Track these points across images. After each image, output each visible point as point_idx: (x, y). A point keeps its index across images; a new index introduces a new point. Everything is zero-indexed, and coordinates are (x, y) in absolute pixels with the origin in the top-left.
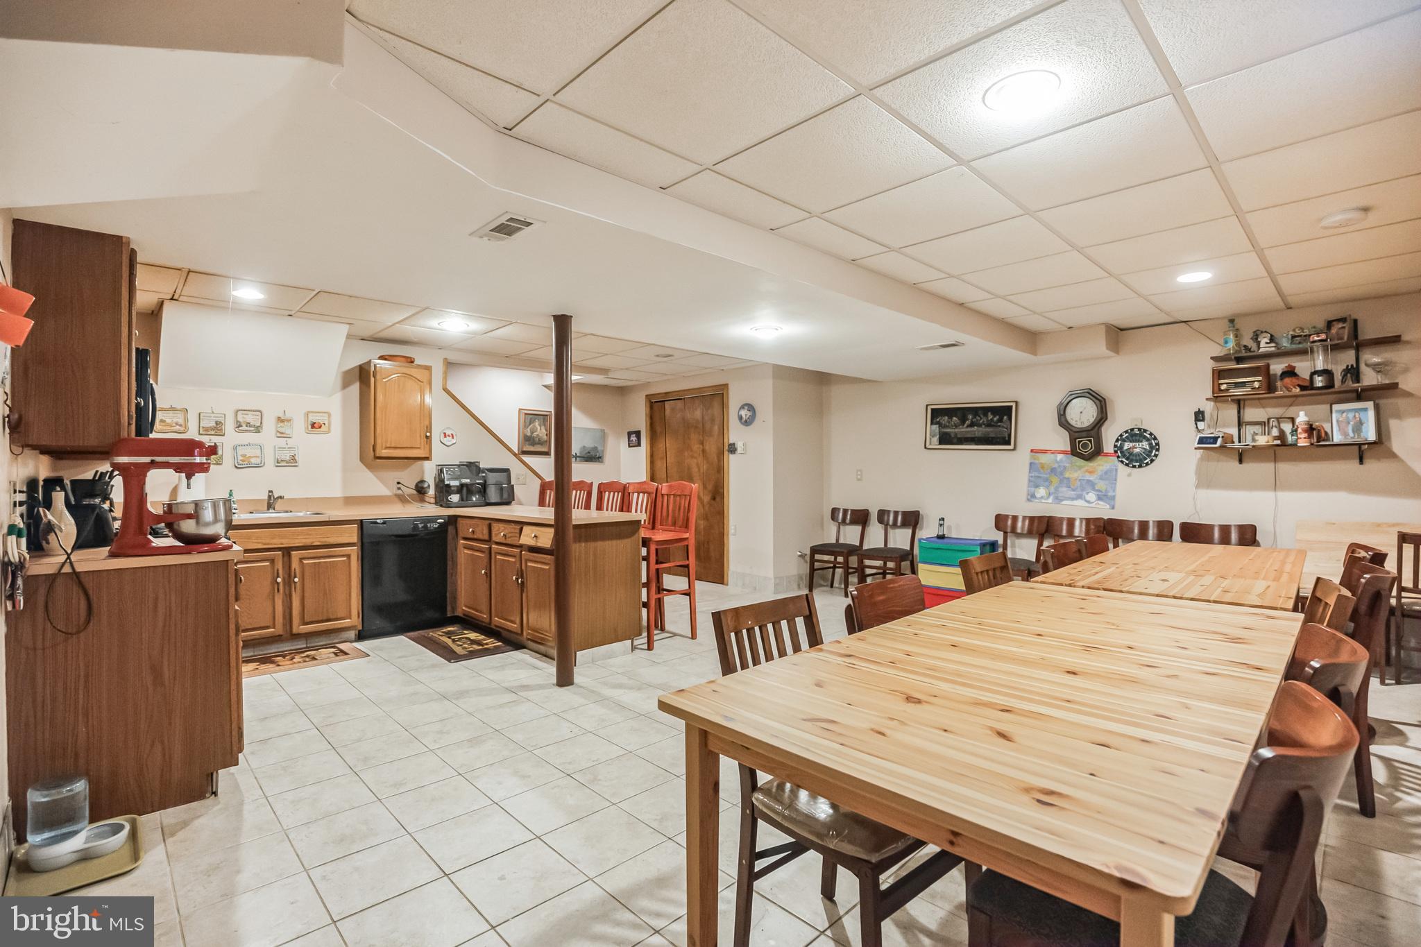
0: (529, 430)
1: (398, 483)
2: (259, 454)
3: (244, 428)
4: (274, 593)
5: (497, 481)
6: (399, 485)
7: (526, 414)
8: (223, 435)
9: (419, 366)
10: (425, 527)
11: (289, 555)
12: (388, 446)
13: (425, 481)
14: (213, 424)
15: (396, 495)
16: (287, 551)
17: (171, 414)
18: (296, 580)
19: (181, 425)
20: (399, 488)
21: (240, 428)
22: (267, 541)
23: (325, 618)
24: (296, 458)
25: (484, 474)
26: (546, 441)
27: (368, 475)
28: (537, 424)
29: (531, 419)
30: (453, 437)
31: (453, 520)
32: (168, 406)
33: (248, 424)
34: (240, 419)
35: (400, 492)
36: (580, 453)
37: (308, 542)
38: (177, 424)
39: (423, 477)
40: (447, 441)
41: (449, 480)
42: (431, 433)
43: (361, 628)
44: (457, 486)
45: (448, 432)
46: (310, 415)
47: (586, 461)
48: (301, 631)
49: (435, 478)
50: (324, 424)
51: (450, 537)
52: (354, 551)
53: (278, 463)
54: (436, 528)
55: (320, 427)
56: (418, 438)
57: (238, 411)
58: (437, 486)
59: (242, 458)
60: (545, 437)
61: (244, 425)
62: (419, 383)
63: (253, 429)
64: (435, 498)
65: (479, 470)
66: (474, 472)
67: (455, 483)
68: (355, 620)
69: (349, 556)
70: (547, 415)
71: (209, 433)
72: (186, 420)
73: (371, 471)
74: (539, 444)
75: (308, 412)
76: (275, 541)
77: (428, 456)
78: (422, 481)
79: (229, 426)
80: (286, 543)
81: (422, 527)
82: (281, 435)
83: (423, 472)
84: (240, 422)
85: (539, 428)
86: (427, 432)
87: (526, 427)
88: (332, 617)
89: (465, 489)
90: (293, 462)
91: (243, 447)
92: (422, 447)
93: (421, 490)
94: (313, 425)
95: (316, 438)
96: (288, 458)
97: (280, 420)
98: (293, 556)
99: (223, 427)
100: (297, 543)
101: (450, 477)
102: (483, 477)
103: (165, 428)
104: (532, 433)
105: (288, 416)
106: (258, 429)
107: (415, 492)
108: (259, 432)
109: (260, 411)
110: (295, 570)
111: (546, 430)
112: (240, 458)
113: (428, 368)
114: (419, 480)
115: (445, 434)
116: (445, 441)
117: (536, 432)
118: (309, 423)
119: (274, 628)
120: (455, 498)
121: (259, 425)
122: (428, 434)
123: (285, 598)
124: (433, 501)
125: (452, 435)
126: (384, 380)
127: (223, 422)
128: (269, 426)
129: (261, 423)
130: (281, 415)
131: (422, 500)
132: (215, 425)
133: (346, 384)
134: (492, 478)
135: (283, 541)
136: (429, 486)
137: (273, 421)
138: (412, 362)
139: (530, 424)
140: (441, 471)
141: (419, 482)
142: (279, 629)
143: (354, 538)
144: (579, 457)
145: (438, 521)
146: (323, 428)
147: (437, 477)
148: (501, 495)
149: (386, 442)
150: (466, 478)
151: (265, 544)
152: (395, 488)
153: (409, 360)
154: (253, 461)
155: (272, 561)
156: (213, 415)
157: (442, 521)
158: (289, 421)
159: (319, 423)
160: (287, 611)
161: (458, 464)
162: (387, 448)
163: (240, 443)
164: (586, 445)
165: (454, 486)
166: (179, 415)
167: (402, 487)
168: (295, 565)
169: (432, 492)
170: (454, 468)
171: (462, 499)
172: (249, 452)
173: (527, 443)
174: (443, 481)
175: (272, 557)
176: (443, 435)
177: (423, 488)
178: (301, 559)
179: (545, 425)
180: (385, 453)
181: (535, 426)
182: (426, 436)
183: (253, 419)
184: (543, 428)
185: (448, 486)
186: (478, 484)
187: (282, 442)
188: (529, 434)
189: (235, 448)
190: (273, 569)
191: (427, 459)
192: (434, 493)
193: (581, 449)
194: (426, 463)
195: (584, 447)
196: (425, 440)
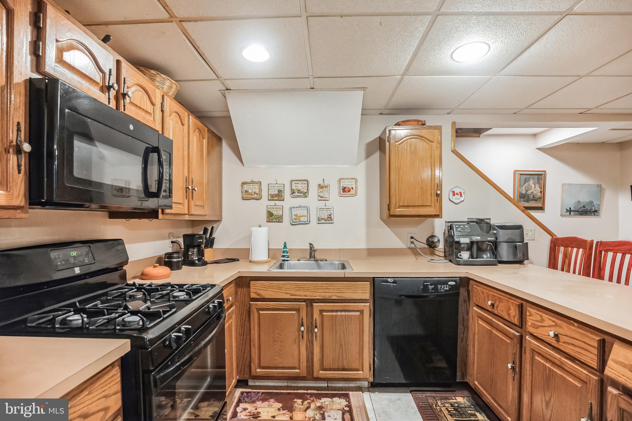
0: (523, 188)
1: (412, 238)
2: (306, 214)
3: (296, 194)
4: (299, 339)
5: (510, 238)
6: (413, 240)
7: (521, 174)
8: (283, 200)
9: (431, 127)
10: (436, 289)
11: (312, 306)
12: (401, 205)
13: (435, 236)
14: (276, 192)
15: (409, 248)
16: (310, 302)
17: (251, 186)
18: (316, 330)
19: (257, 194)
20: (412, 243)
21: (294, 195)
22: (294, 293)
23: (340, 367)
24: (332, 217)
25: (495, 232)
26: (541, 198)
27: (386, 230)
28: (531, 183)
29: (526, 179)
30: (461, 196)
31: (465, 282)
32: (250, 181)
33: (299, 191)
34: (294, 188)
35: (413, 246)
36: (575, 207)
37: (327, 295)
38: (255, 193)
39: (433, 232)
40: (456, 199)
41: (459, 236)
42: (441, 190)
43: (372, 381)
44: (467, 244)
45: (457, 191)
46: (342, 181)
47: (581, 215)
48: (320, 376)
49: (444, 233)
50: (352, 188)
51: (461, 299)
52: (367, 307)
53: (319, 220)
54: (446, 291)
55: (349, 191)
56: (429, 196)
57: (292, 181)
58: (446, 241)
59: (295, 217)
60: (540, 194)
61: (296, 192)
62: (430, 143)
63: (302, 194)
64: (445, 252)
65: (490, 227)
66: (485, 229)
67: (465, 240)
68: (366, 373)
69: (362, 312)
70: (542, 175)
71: (274, 199)
72: (260, 190)
73: (389, 227)
74: (533, 200)
75: (340, 179)
76: (301, 293)
77: (438, 214)
78: (433, 236)
79: (287, 193)
80: (310, 295)
81: (433, 289)
82: (321, 198)
83: (433, 228)
84: (294, 190)
85: (533, 186)
86: (437, 190)
87: (520, 186)
88: (346, 367)
89: (475, 246)
90: (329, 219)
91: (296, 209)
92: (433, 205)
93: (431, 244)
94: (344, 190)
95: (347, 200)
96: (326, 217)
97: (320, 187)
98: (314, 307)
99: (283, 194)
100: (318, 296)
101: (459, 234)
102: (494, 234)
103: (248, 196)
104: (527, 191)
105: (326, 183)
106: (305, 195)
107: (426, 246)
108: (306, 197)
109: (307, 180)
110: (316, 320)
111: (540, 188)
112: (294, 217)
113: (439, 128)
114: (430, 235)
115: (453, 192)
116: (454, 199)
117: (531, 189)
118: (341, 187)
119: (299, 369)
120: (465, 255)
121: (306, 191)
122: (439, 192)
123: (308, 344)
124: (442, 254)
125: (460, 193)
126: (397, 143)
127: (283, 190)
128: (313, 191)
129: (307, 190)
130: (321, 183)
131: (433, 254)
132: (277, 192)
133: (369, 154)
134: (503, 235)
135: (307, 293)
136: (439, 240)
137: (316, 188)
138: (424, 124)
139: (525, 183)
140: (451, 227)
141: (429, 237)
142: (302, 371)
143: (367, 295)
144: (572, 211)
145: (449, 283)
146: (352, 192)
147: (447, 232)
148: (515, 254)
149: (400, 200)
150: (477, 236)
151: (292, 295)
152: (409, 242)
153: (421, 123)
154: (302, 219)
155: (298, 310)
156: (276, 185)
157: (454, 283)
158: (326, 187)
159: (349, 188)
160: (310, 356)
161: (466, 220)
162: (400, 207)
163: (294, 206)
164: (582, 201)
165: (464, 244)
166: (256, 187)
167: (415, 242)
168: (316, 315)
169: (441, 246)
170: (464, 225)
171: (472, 256)
172: (300, 212)
173: (522, 199)
174: (452, 237)
175: (297, 307)
176: (451, 194)
177: (433, 242)
178: (321, 311)
179: (539, 184)
180: (399, 211)
181: (529, 184)
182: (437, 194)
183: (301, 187)
184: (537, 186)
185: (458, 243)
186: (489, 241)
187: (322, 204)
188: (524, 192)
189: (291, 209)
190: (299, 316)
191: (437, 216)
192: (443, 247)
193: (575, 203)
194: (437, 221)
195: (579, 202)
196: (436, 198)
